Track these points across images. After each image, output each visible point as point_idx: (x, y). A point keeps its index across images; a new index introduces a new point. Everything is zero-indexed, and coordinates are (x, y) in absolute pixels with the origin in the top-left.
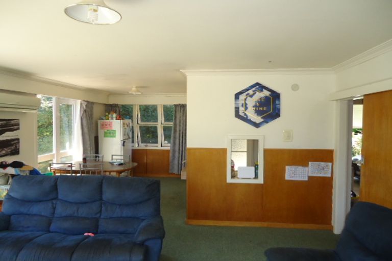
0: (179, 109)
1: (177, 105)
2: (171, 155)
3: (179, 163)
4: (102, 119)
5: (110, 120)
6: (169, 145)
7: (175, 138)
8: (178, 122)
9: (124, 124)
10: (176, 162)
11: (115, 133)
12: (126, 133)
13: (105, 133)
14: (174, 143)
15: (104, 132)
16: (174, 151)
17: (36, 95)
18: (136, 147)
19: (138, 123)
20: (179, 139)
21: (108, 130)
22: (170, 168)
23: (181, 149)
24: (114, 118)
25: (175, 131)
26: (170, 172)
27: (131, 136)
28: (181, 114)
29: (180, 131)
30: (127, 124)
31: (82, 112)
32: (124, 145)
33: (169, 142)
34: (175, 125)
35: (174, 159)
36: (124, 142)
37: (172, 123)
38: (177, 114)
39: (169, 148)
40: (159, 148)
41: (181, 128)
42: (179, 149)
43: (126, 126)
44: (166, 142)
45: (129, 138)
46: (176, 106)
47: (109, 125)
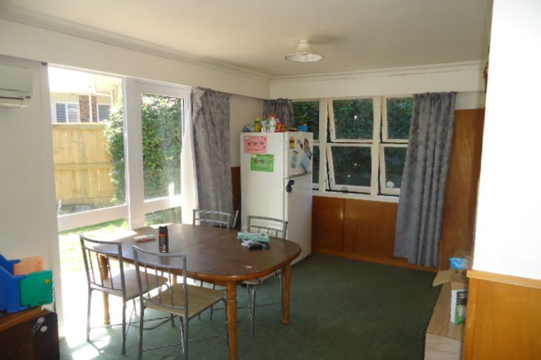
0: (425, 104)
1: (422, 96)
2: (400, 215)
3: (418, 238)
4: (249, 131)
5: (263, 134)
6: (398, 191)
7: (412, 176)
8: (422, 138)
9: (292, 141)
10: (412, 233)
11: (272, 162)
12: (298, 163)
13: (254, 161)
14: (410, 190)
15: (252, 159)
16: (408, 207)
17: (45, 64)
18: (323, 193)
19: (329, 141)
20: (424, 181)
21: (258, 155)
22: (397, 244)
23: (425, 203)
24: (273, 129)
25: (414, 160)
26: (396, 254)
27: (310, 168)
28: (433, 119)
29: (425, 160)
30: (299, 141)
31: (195, 114)
32: (289, 189)
33: (397, 185)
34: (414, 145)
35: (406, 225)
36: (291, 183)
37: (406, 141)
38: (420, 118)
39: (396, 200)
40: (374, 197)
41: (430, 153)
42: (421, 205)
43: (297, 147)
44: (391, 184)
45: (306, 173)
46: (419, 97)
47: (262, 143)
